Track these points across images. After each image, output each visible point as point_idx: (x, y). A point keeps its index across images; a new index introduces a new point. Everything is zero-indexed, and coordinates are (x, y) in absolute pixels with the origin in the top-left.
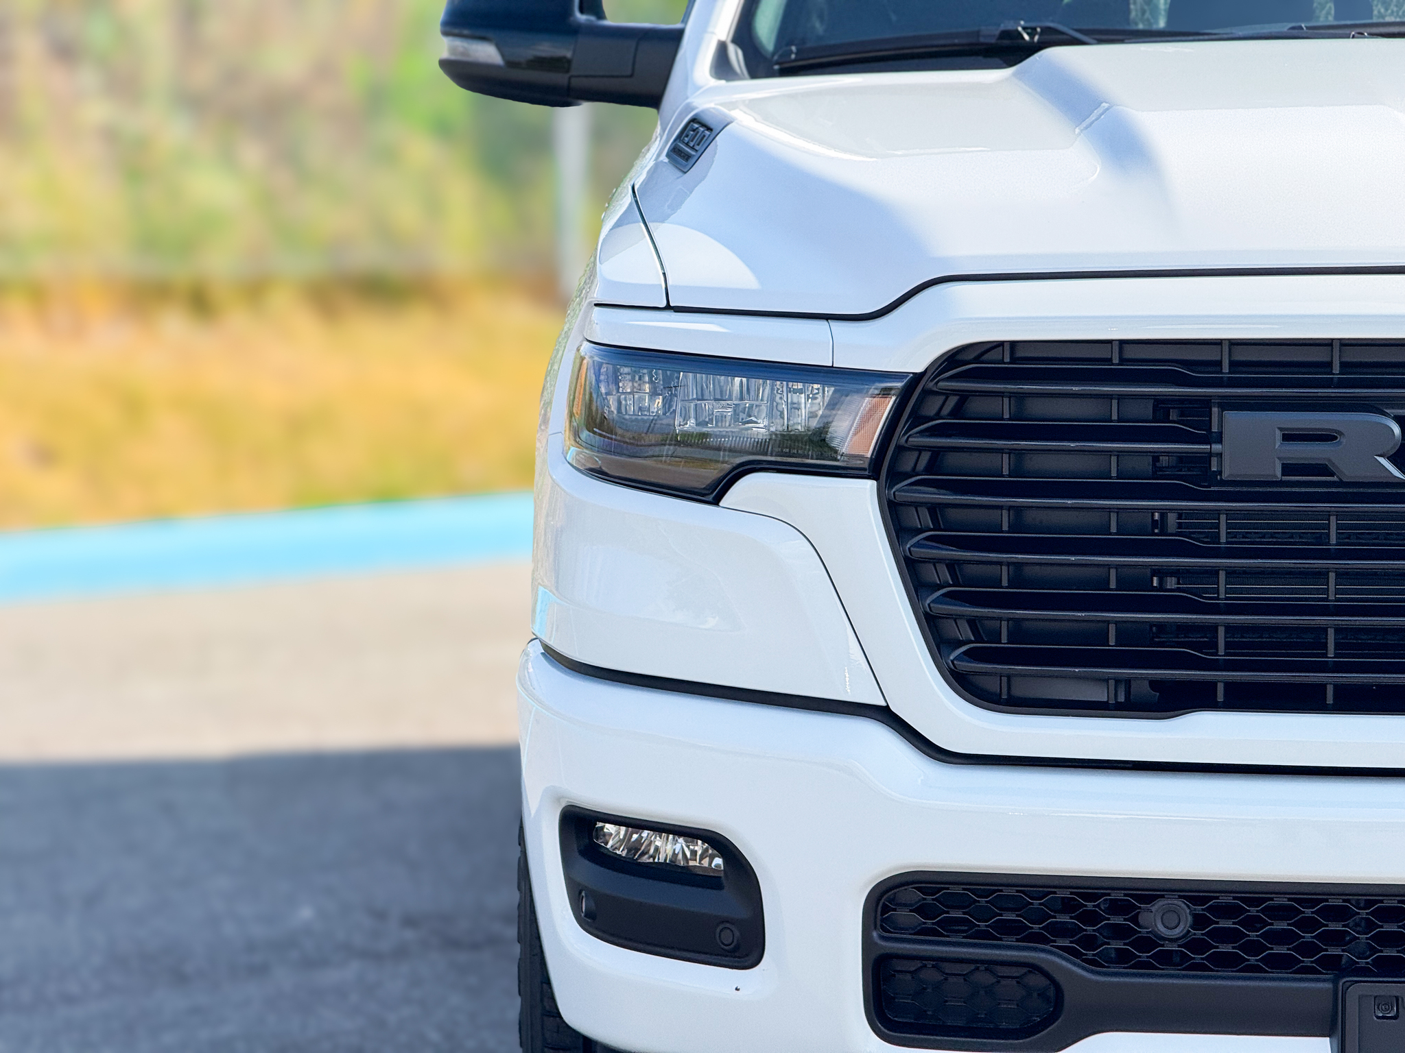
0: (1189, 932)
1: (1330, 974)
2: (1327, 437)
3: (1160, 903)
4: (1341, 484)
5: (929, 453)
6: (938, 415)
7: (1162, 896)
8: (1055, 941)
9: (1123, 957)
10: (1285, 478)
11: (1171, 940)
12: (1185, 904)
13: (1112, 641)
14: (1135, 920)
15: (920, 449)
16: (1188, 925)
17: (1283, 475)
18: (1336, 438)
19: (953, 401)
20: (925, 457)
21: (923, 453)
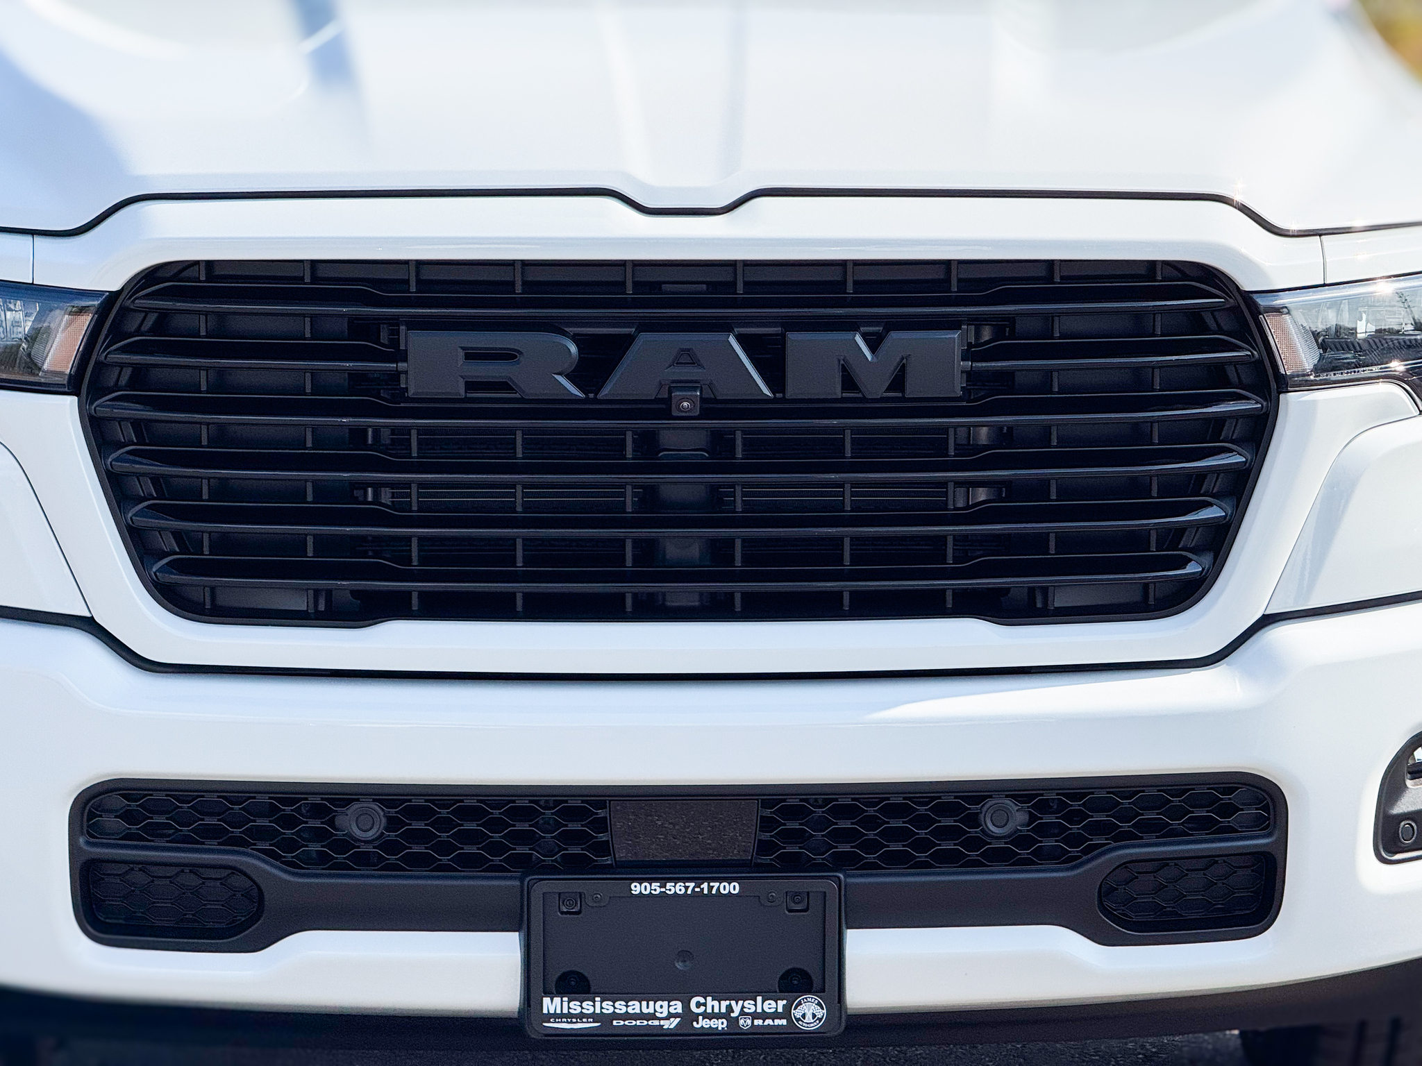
0: (383, 833)
1: (518, 872)
2: (508, 356)
3: (356, 806)
4: (521, 400)
5: (130, 369)
6: (138, 332)
7: (358, 800)
8: (255, 844)
9: (322, 859)
10: (469, 395)
11: (366, 842)
12: (379, 807)
13: (310, 552)
14: (331, 823)
15: (122, 366)
16: (382, 827)
17: (466, 392)
18: (516, 357)
19: (152, 318)
20: (127, 372)
21: (124, 369)
